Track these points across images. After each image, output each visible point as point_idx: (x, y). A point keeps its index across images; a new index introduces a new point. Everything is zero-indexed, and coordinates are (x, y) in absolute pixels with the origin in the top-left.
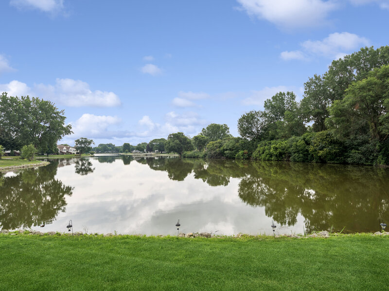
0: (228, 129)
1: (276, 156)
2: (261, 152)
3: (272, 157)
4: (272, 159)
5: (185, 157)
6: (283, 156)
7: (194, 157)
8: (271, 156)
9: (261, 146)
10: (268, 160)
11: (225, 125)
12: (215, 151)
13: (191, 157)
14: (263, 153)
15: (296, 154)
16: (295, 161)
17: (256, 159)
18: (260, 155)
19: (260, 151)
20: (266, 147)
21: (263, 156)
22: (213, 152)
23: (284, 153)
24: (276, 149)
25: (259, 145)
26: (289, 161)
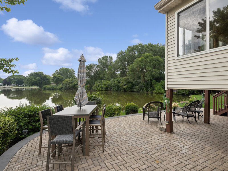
0: (74, 72)
1: (105, 88)
2: (97, 86)
3: (103, 89)
5: (45, 89)
6: (108, 88)
7: (53, 89)
8: (102, 88)
9: (97, 83)
10: (101, 90)
11: (72, 69)
12: (69, 85)
13: (50, 89)
14: (98, 87)
15: (114, 88)
16: (114, 91)
17: (94, 90)
18: (97, 88)
19: (96, 86)
20: (100, 84)
21: (98, 88)
22: (67, 86)
24: (105, 85)
25: (96, 83)
26: (111, 91)
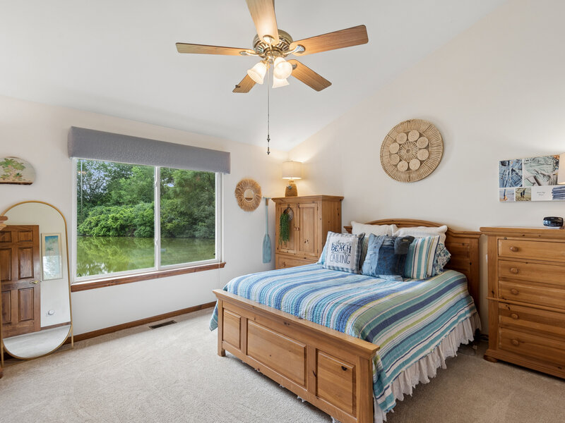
1: (116, 229)
2: (93, 224)
3: (109, 232)
4: (111, 234)
6: (127, 230)
8: (109, 230)
9: (94, 215)
14: (97, 225)
15: (143, 228)
16: (140, 236)
18: (91, 228)
19: (91, 223)
20: (102, 217)
21: (96, 230)
23: (127, 226)
24: (116, 219)
25: (90, 213)
26: (133, 236)
